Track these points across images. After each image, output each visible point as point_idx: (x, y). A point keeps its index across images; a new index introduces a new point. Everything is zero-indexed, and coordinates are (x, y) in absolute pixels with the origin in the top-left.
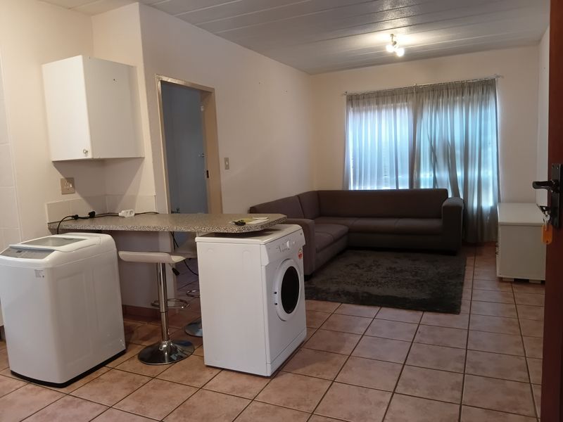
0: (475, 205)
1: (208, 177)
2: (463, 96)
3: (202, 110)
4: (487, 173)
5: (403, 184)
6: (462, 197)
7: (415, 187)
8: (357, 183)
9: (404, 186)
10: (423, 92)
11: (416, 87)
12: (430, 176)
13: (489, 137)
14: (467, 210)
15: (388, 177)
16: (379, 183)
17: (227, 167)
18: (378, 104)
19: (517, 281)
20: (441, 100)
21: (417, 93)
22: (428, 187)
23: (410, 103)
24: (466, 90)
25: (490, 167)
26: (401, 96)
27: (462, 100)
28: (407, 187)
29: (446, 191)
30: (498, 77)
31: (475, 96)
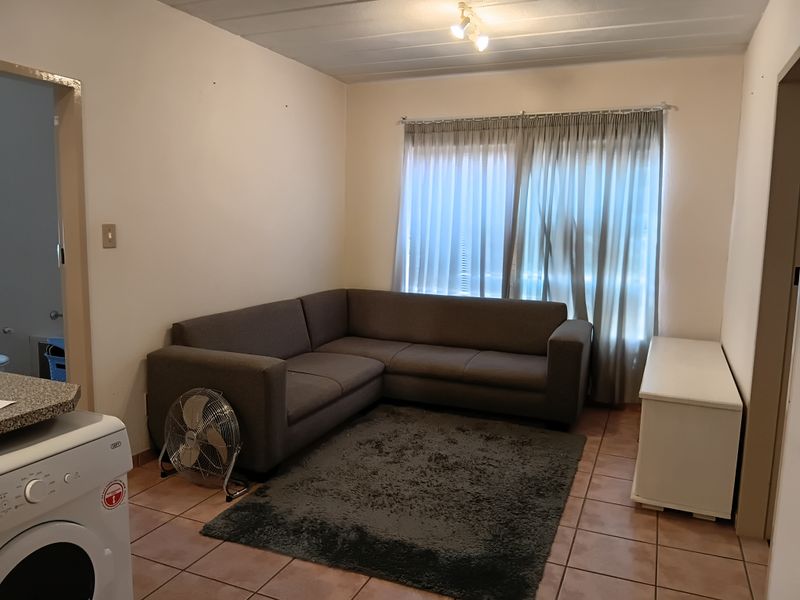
0: (613, 335)
1: (63, 262)
2: (603, 138)
3: (56, 123)
4: (638, 281)
5: (493, 290)
6: (591, 320)
7: (511, 297)
8: (416, 282)
9: (494, 293)
10: (534, 127)
11: (523, 117)
12: (540, 278)
13: (646, 216)
14: (598, 344)
15: (468, 274)
16: (452, 284)
17: (110, 244)
18: (456, 142)
19: (669, 513)
20: (565, 143)
21: (524, 128)
22: (534, 298)
23: (512, 145)
24: (610, 128)
25: (644, 271)
26: (496, 132)
27: (602, 146)
28: (498, 295)
29: (563, 308)
30: (669, 107)
31: (626, 141)
